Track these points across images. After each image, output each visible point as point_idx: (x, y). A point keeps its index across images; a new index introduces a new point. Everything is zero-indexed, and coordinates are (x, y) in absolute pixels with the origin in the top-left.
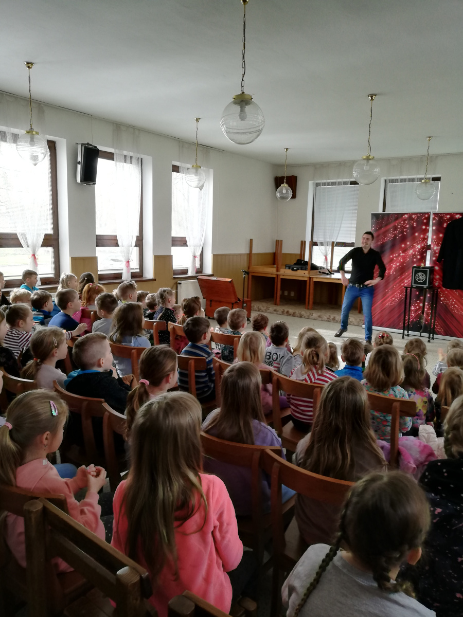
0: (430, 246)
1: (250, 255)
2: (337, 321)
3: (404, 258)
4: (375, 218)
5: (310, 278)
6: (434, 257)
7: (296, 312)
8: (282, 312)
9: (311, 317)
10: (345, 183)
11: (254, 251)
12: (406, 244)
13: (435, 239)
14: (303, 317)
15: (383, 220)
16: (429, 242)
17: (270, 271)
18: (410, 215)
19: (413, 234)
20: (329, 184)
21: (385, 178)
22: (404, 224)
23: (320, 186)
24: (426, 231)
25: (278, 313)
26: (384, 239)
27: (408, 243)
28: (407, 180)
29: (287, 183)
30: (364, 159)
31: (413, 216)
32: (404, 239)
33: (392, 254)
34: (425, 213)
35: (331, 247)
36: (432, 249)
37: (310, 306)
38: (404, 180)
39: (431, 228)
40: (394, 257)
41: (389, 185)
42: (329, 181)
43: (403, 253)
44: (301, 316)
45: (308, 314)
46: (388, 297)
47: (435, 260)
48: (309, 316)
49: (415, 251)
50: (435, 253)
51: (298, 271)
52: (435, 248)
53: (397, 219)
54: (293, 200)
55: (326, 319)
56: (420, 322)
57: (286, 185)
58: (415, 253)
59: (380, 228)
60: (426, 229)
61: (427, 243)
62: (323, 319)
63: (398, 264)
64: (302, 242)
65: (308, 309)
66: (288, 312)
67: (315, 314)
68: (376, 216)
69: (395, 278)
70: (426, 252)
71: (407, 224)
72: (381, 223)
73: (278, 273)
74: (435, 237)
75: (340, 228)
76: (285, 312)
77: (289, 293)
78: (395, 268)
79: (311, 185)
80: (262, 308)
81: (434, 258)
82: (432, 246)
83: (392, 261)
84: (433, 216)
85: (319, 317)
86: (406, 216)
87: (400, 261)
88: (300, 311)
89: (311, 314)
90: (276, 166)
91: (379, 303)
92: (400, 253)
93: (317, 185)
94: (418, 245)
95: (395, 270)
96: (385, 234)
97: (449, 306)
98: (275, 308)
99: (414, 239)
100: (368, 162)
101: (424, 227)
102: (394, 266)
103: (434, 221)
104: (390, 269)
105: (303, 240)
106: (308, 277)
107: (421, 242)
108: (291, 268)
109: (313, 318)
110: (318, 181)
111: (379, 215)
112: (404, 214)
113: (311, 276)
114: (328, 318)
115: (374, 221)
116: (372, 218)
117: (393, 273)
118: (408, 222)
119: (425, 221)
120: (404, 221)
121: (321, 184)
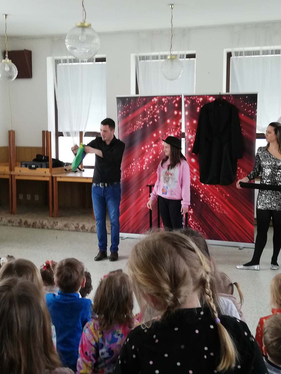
0: (184, 134)
2: (87, 230)
4: (121, 103)
5: (52, 178)
6: (189, 147)
7: (36, 222)
8: (19, 223)
9: (55, 227)
12: (157, 134)
13: (188, 127)
14: (46, 227)
15: (130, 105)
16: (183, 130)
17: (2, 171)
18: (160, 98)
19: (165, 120)
21: (135, 54)
22: (154, 108)
23: (60, 63)
24: (179, 117)
25: (14, 224)
26: (133, 127)
27: (160, 132)
28: (159, 57)
31: (163, 100)
32: (155, 127)
33: (143, 145)
34: (175, 97)
35: (78, 138)
36: (186, 137)
37: (55, 214)
38: (156, 57)
39: (184, 113)
40: (145, 149)
41: (141, 62)
42: (70, 57)
43: (155, 143)
44: (43, 227)
45: (52, 223)
46: (141, 199)
48: (52, 226)
50: (190, 143)
51: (38, 169)
52: (190, 137)
53: (145, 103)
55: (74, 229)
57: (8, 61)
59: (127, 115)
60: (178, 114)
61: (181, 132)
62: (70, 229)
63: (151, 157)
64: (43, 132)
65: (53, 217)
66: (26, 223)
67: (60, 223)
68: (122, 100)
69: (149, 175)
71: (157, 109)
72: (128, 108)
73: (12, 173)
74: (188, 124)
75: (88, 114)
76: (23, 223)
77: (33, 197)
78: (148, 162)
79: (50, 62)
81: (189, 149)
82: (186, 135)
83: (143, 153)
84: (185, 99)
85: (66, 226)
86: (155, 99)
87: (153, 153)
88: (41, 221)
91: (133, 204)
92: (152, 144)
94: (170, 133)
95: (149, 165)
96: (133, 121)
97: (210, 204)
98: (9, 218)
99: (166, 127)
100: (83, 31)
101: (176, 113)
102: (147, 160)
103: (186, 105)
104: (142, 163)
105: (45, 130)
106: (49, 177)
107: (174, 130)
108: (28, 166)
109: (59, 229)
110: (58, 58)
111: (130, 98)
112: (153, 97)
113: (53, 176)
114: (76, 227)
115: (121, 106)
116: (118, 103)
117: (146, 168)
118: (158, 107)
119: (176, 105)
120: (154, 105)
121: (62, 61)
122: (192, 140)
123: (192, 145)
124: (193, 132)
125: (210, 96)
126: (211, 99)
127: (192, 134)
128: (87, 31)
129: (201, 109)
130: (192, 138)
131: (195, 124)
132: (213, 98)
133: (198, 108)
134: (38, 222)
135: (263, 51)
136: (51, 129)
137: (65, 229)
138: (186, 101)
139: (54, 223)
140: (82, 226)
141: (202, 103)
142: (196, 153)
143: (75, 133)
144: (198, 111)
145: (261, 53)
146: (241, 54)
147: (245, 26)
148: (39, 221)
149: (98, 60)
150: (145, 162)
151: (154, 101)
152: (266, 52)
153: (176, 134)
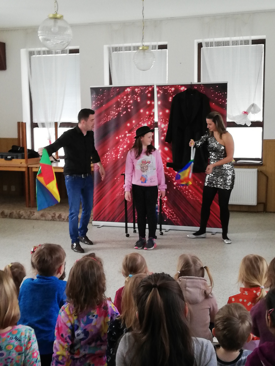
0: (157, 123)
2: (64, 219)
4: (95, 93)
5: (28, 168)
6: (163, 136)
7: (13, 212)
9: (32, 217)
10: (63, 52)
12: (131, 123)
13: (161, 116)
14: (22, 217)
15: (103, 95)
16: (156, 119)
18: (133, 88)
19: (138, 110)
21: (108, 46)
22: (127, 98)
23: (34, 55)
24: (152, 107)
26: (107, 117)
27: (134, 122)
28: (132, 48)
30: (51, 18)
31: (136, 90)
32: (128, 117)
33: (118, 135)
34: (147, 87)
35: (54, 129)
36: (159, 127)
38: (129, 49)
39: (157, 103)
40: (119, 139)
41: (114, 54)
43: (129, 133)
44: (20, 217)
45: (29, 213)
46: (117, 187)
47: (164, 139)
48: (29, 216)
50: (163, 132)
51: (14, 160)
52: (163, 126)
53: (118, 93)
55: (51, 218)
59: (101, 105)
60: (151, 104)
61: (154, 121)
62: (47, 218)
63: (125, 147)
64: (19, 123)
65: (29, 207)
66: (3, 213)
67: (37, 213)
68: (95, 91)
69: (123, 164)
71: (131, 99)
74: (161, 113)
75: (63, 105)
77: (9, 188)
78: (122, 151)
79: (24, 53)
81: (163, 138)
82: (159, 124)
83: (117, 143)
84: (157, 89)
85: (42, 215)
86: (129, 90)
87: (127, 142)
88: (18, 211)
89: (32, 213)
91: (108, 193)
92: (127, 134)
94: (144, 123)
95: (123, 154)
96: (107, 111)
97: (183, 192)
99: (139, 117)
100: (55, 22)
101: (149, 102)
102: (121, 149)
103: (159, 95)
104: (117, 152)
105: (21, 121)
106: (25, 167)
107: (147, 119)
108: (4, 157)
109: (35, 218)
110: (32, 49)
111: (104, 89)
112: (126, 87)
113: (29, 166)
114: (52, 217)
115: (94, 96)
116: (92, 93)
117: (120, 156)
118: (131, 97)
119: (149, 95)
120: (127, 95)
121: (36, 53)
122: (165, 130)
123: (165, 134)
124: (166, 121)
125: (182, 86)
126: (183, 89)
127: (165, 123)
128: (60, 23)
129: (174, 99)
130: (164, 127)
131: (168, 113)
132: (185, 88)
133: (171, 98)
134: (15, 213)
135: (233, 42)
136: (27, 120)
137: (42, 219)
138: (159, 90)
139: (31, 213)
140: (58, 215)
141: (174, 93)
142: (169, 142)
143: (50, 123)
144: (170, 100)
145: (231, 43)
146: (211, 44)
147: (215, 18)
149: (72, 51)
150: (119, 152)
151: (127, 91)
152: (235, 43)
153: (149, 123)
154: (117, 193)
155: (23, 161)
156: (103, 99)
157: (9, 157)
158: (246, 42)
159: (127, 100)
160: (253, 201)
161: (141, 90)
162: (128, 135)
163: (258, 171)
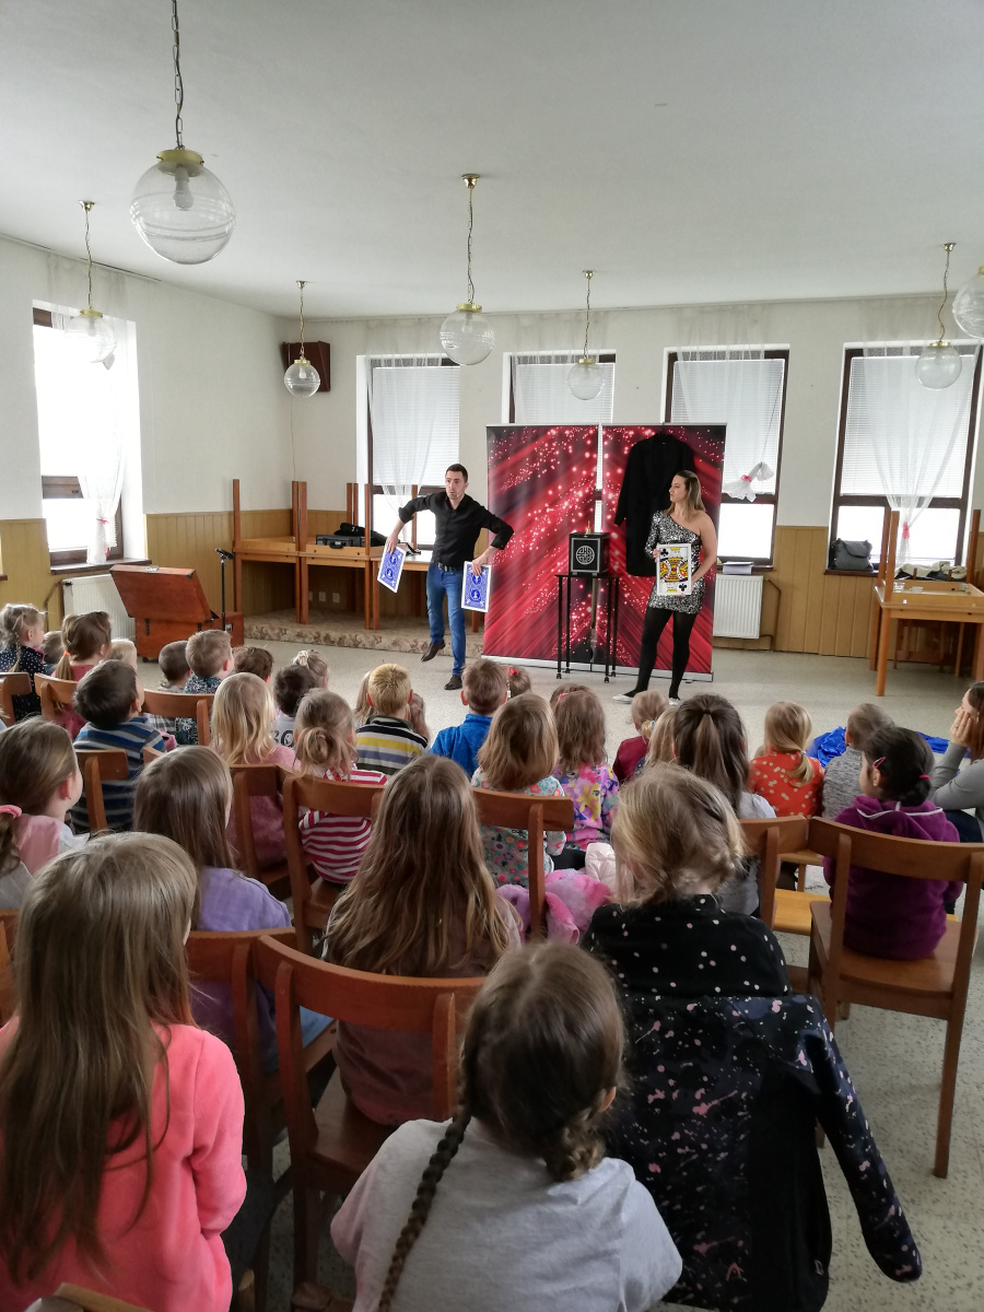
0: (600, 492)
1: (235, 515)
3: (553, 517)
4: (494, 437)
5: (371, 562)
6: (608, 513)
7: (344, 637)
8: (315, 638)
9: (377, 646)
10: (431, 362)
11: (245, 506)
12: (555, 490)
13: (608, 479)
14: (360, 646)
15: (509, 441)
16: (599, 485)
17: (284, 550)
18: (562, 429)
19: (569, 468)
20: (398, 363)
21: (511, 354)
22: (550, 446)
23: (379, 366)
24: (592, 462)
25: (306, 640)
26: (514, 479)
27: (560, 487)
28: (553, 360)
29: (307, 358)
30: (462, 311)
31: (567, 432)
32: (551, 479)
33: (530, 509)
34: (588, 427)
36: (604, 498)
37: (374, 625)
38: (546, 360)
39: (601, 456)
40: (533, 516)
41: (519, 368)
42: (397, 356)
43: (550, 507)
44: (356, 645)
45: (372, 638)
46: (527, 597)
47: (611, 520)
49: (573, 503)
50: (611, 506)
51: (346, 548)
52: (611, 496)
53: (536, 438)
54: (324, 395)
55: (409, 648)
56: (588, 644)
57: (305, 362)
58: (574, 507)
59: (504, 457)
61: (595, 488)
62: (402, 648)
63: (543, 530)
64: (349, 485)
65: (370, 629)
66: (327, 637)
67: (386, 639)
68: (495, 432)
69: (539, 559)
70: (593, 505)
71: (556, 448)
72: (507, 446)
73: (302, 554)
74: (608, 474)
75: (427, 456)
76: (322, 638)
77: (329, 598)
78: (538, 538)
79: (361, 362)
80: (270, 632)
81: (609, 517)
82: (604, 493)
83: (530, 523)
84: (604, 432)
85: (395, 643)
86: (553, 432)
87: (546, 522)
88: (353, 635)
90: (283, 320)
91: (511, 609)
92: (546, 508)
93: (375, 363)
94: (577, 491)
95: (539, 543)
96: (515, 468)
98: (299, 630)
99: (570, 480)
100: (469, 317)
101: (587, 455)
102: (536, 534)
103: (606, 443)
104: (528, 540)
105: (351, 481)
106: (364, 561)
107: (583, 484)
108: (329, 542)
110: (377, 356)
111: (503, 429)
112: (548, 428)
113: (372, 559)
114: (412, 646)
115: (494, 442)
116: (489, 436)
117: (534, 548)
118: (557, 444)
119: (589, 442)
120: (550, 441)
121: (383, 363)
122: (613, 502)
123: (614, 509)
124: (616, 487)
125: (647, 427)
126: (648, 433)
127: (614, 491)
128: (475, 317)
129: (632, 450)
130: (613, 499)
134: (348, 637)
135: (731, 353)
136: (362, 480)
137: (394, 649)
138: (606, 434)
139: (376, 639)
141: (632, 439)
143: (404, 487)
144: (626, 452)
145: (728, 355)
146: (694, 356)
147: (702, 310)
148: (349, 635)
149: (447, 363)
150: (533, 539)
151: (551, 434)
152: (735, 355)
153: (587, 492)
154: (524, 610)
155: (362, 550)
156: (508, 448)
157: (338, 543)
158: (755, 355)
159: (549, 449)
160: (752, 632)
161: (576, 433)
162: (548, 510)
163: (764, 581)
